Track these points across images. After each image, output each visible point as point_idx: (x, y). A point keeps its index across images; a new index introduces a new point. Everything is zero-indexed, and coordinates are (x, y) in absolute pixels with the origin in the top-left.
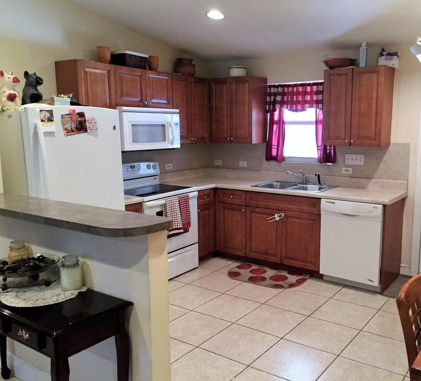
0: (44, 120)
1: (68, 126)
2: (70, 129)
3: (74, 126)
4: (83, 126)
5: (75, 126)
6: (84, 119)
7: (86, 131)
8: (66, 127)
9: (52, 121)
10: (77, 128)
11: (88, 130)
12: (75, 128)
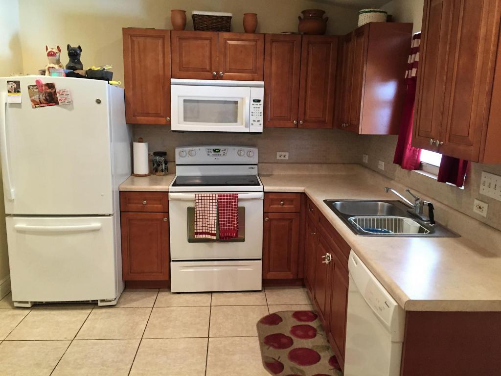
0: (11, 90)
1: (36, 98)
2: (38, 101)
3: (42, 98)
4: (53, 98)
5: (44, 98)
6: (54, 90)
7: (57, 103)
8: (33, 98)
9: (19, 92)
10: (46, 100)
11: (59, 102)
12: (44, 100)
